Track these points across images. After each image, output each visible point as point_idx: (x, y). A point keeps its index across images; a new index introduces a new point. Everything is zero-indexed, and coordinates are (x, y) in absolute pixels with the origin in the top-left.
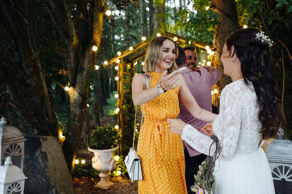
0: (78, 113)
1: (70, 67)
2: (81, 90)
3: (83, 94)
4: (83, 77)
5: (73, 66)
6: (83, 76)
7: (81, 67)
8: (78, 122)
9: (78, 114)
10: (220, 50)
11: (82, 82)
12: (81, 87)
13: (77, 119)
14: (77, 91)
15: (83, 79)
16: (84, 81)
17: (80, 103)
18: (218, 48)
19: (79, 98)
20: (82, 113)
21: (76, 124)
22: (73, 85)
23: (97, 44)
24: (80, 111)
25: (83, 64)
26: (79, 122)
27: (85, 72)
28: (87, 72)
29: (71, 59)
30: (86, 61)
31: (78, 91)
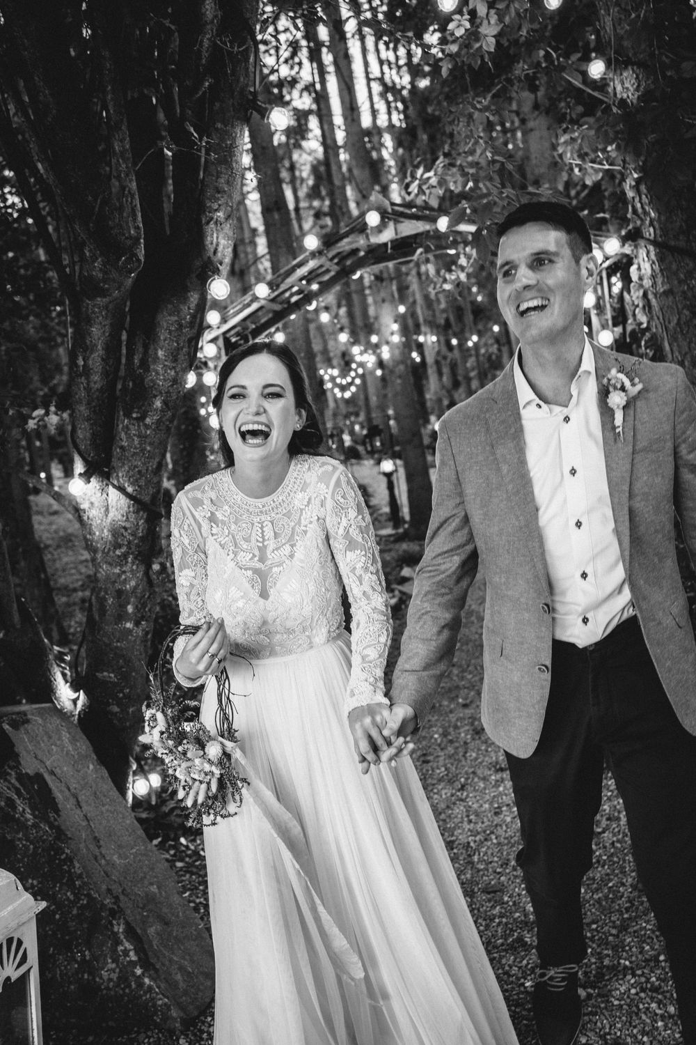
0: (133, 583)
1: (88, 389)
2: (142, 482)
3: (147, 499)
4: (147, 427)
5: (98, 386)
6: (148, 421)
7: (139, 382)
8: (137, 624)
9: (135, 588)
10: (658, 232)
11: (143, 450)
12: (140, 472)
13: (130, 609)
14: (121, 489)
15: (146, 437)
16: (150, 444)
17: (142, 539)
18: (651, 224)
19: (132, 517)
20: (150, 583)
21: (130, 631)
22: (99, 469)
23: (221, 268)
24: (140, 575)
25: (147, 370)
26: (143, 618)
27: (158, 404)
28: (165, 403)
29: (95, 355)
30: (160, 353)
31: (130, 490)
